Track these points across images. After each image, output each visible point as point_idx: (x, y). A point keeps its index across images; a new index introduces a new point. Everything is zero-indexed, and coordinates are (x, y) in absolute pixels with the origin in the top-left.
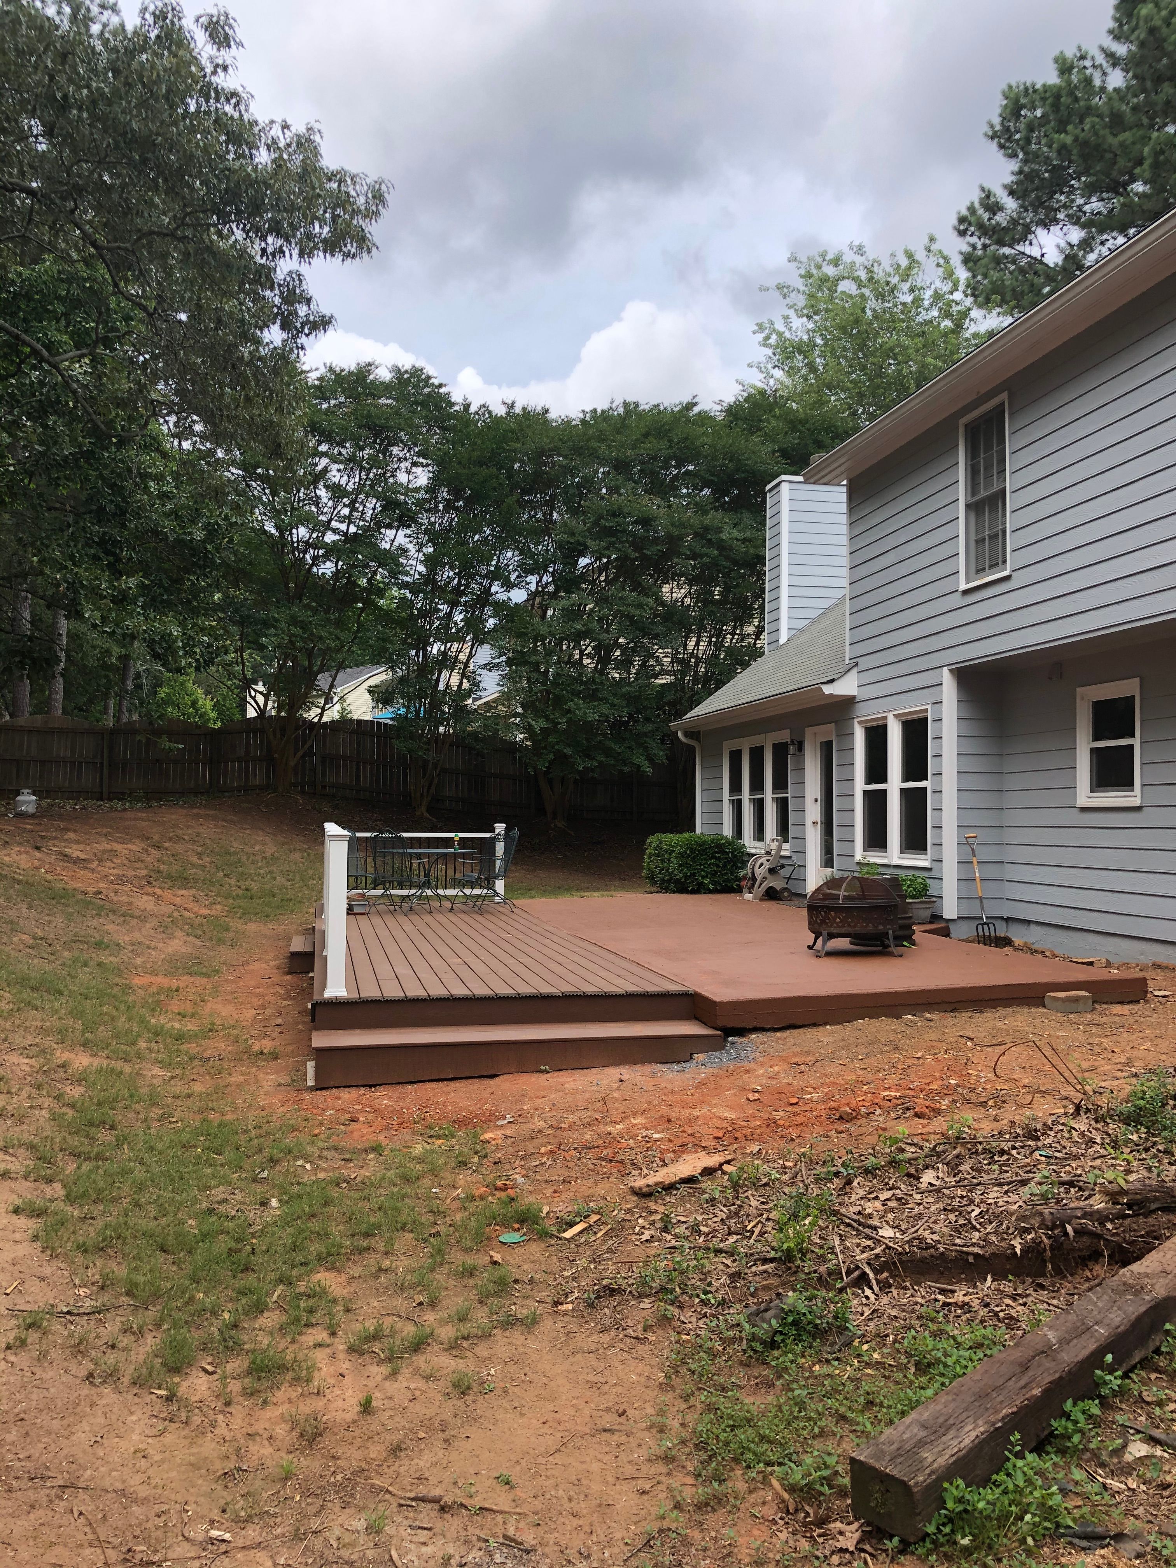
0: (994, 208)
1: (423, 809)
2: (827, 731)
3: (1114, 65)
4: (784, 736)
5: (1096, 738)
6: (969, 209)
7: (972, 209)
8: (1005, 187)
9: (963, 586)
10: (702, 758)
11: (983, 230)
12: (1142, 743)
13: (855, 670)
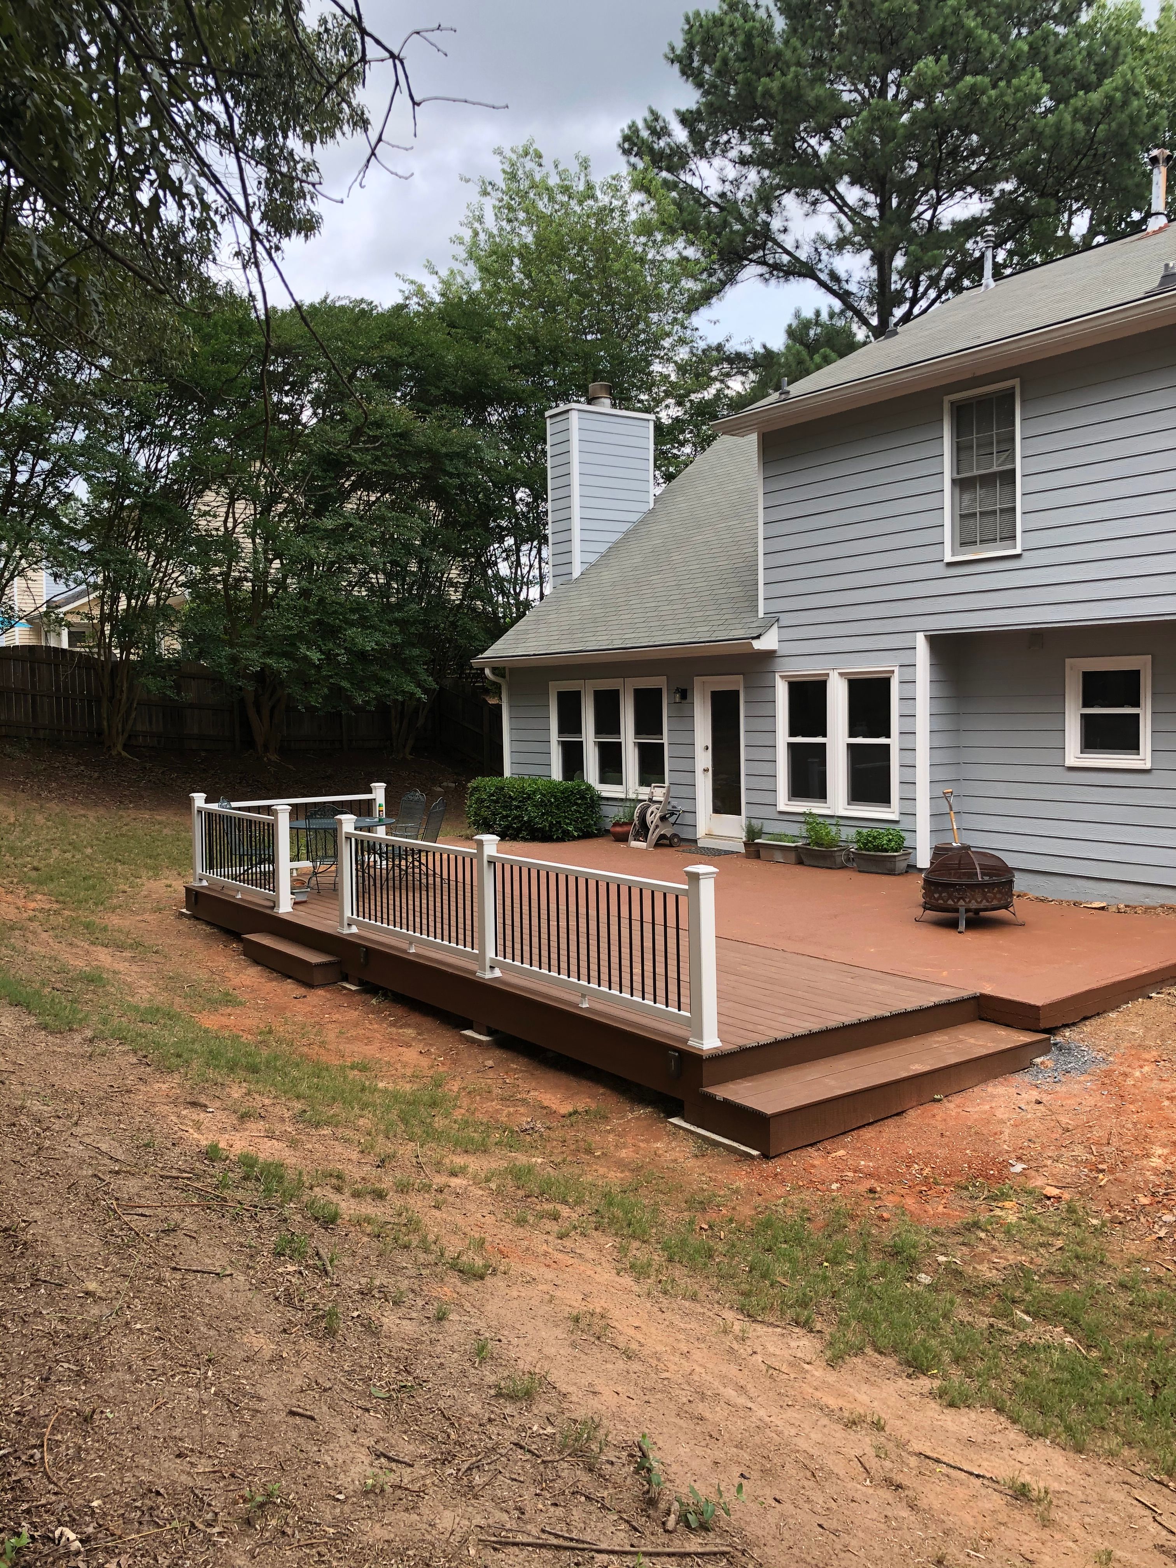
0: (661, 132)
1: (119, 747)
2: (730, 682)
4: (654, 682)
5: (1088, 705)
6: (630, 130)
7: (635, 129)
8: (678, 112)
9: (948, 558)
11: (646, 152)
12: (1153, 713)
13: (777, 626)
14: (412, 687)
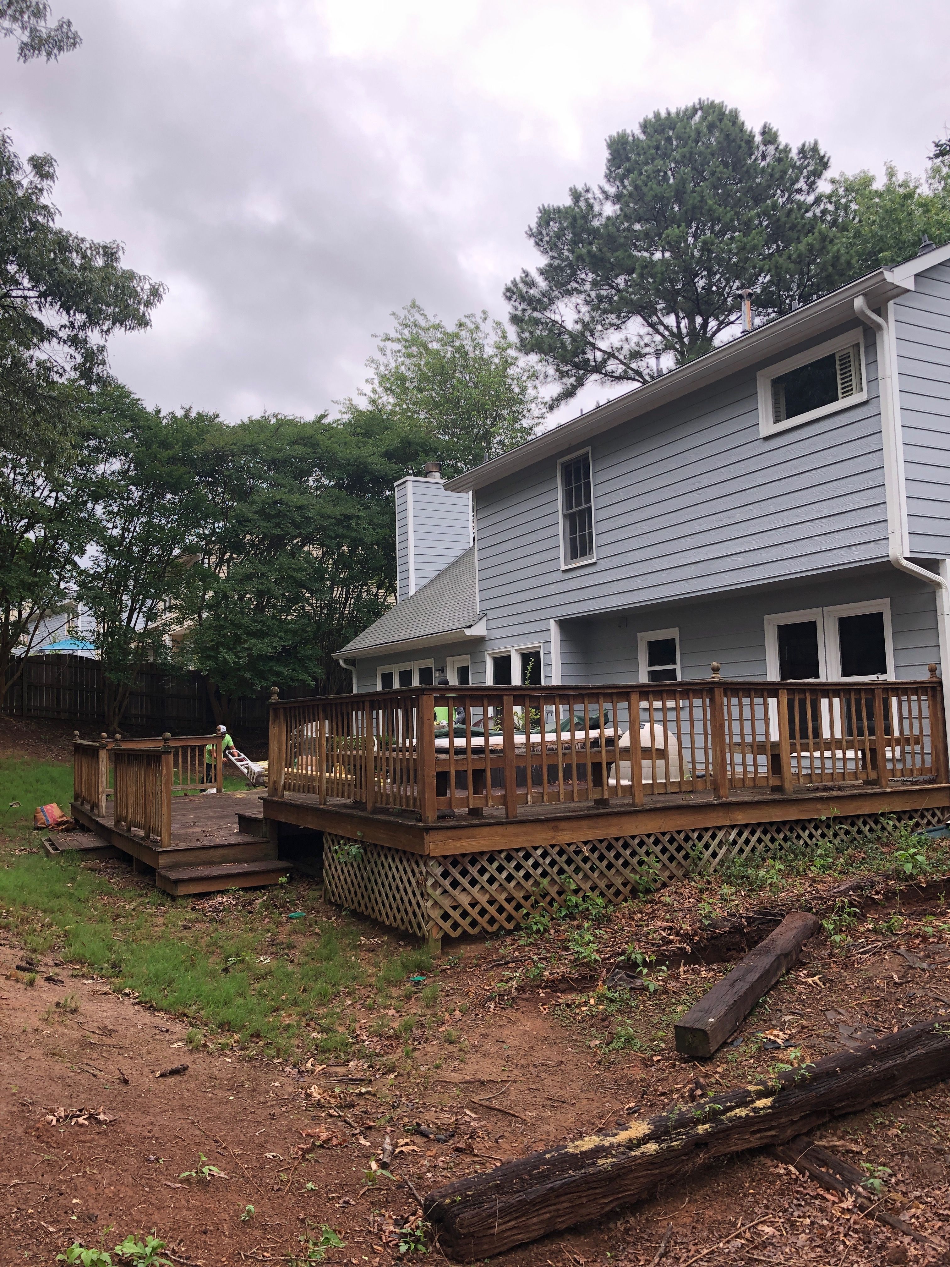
0: (531, 284)
1: (115, 725)
2: (465, 660)
3: (607, 199)
4: (429, 663)
5: (651, 664)
6: (512, 282)
7: (515, 283)
8: (537, 269)
9: (563, 568)
10: (358, 680)
11: (523, 298)
12: (682, 667)
13: (485, 619)
14: (304, 677)
